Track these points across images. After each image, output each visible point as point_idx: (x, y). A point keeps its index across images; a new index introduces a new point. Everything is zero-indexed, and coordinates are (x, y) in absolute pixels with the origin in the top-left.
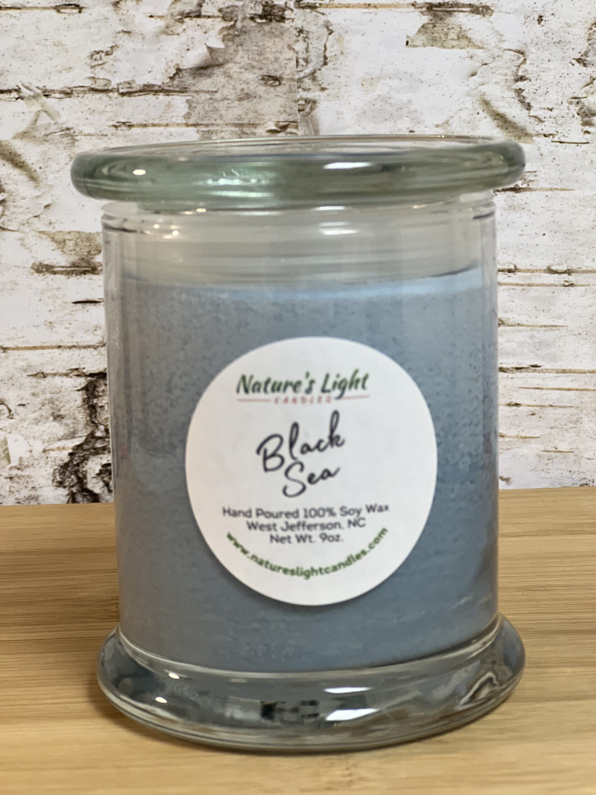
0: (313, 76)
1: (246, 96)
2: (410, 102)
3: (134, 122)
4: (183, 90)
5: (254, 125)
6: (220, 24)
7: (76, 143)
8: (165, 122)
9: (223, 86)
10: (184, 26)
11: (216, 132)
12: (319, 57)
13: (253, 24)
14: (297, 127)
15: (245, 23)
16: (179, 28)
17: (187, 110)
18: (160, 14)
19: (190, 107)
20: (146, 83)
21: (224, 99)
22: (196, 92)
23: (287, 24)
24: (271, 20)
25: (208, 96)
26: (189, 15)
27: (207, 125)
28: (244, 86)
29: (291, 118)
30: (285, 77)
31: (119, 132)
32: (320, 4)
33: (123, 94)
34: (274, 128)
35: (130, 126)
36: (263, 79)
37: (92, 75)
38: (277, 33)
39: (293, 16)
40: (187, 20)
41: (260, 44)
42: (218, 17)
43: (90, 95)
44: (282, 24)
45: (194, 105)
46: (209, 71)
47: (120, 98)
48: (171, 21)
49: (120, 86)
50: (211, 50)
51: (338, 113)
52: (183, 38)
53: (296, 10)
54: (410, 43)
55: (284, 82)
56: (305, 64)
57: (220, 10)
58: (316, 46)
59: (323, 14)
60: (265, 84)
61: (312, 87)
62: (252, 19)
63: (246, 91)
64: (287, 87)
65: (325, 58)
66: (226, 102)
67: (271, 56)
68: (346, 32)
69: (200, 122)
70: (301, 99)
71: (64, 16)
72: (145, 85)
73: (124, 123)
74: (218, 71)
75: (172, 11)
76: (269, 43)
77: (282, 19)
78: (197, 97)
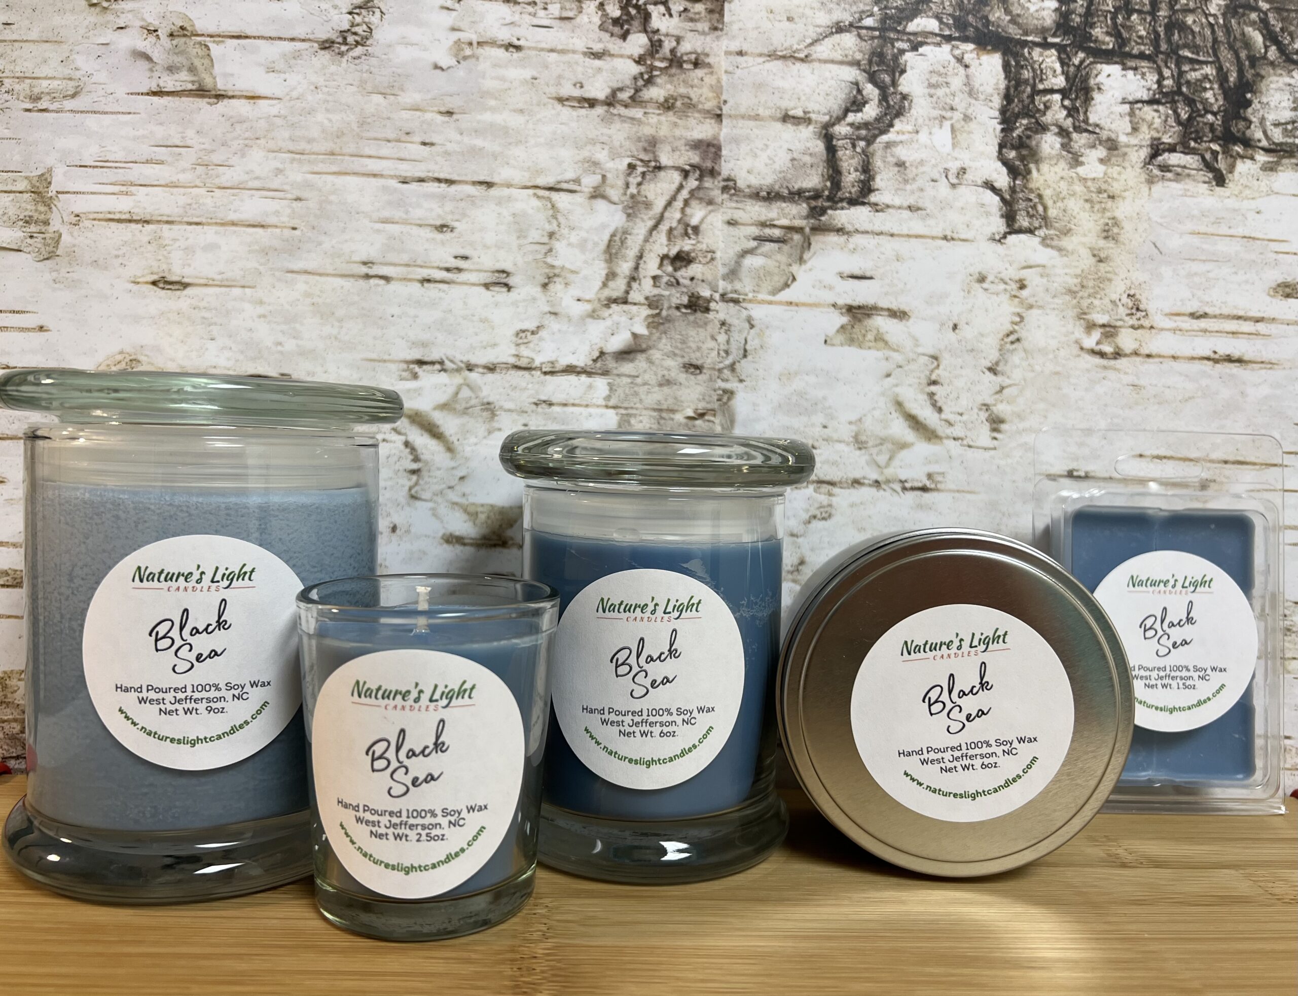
0: (732, 367)
1: (667, 382)
2: (825, 398)
3: (554, 401)
4: (605, 373)
5: (673, 411)
6: (645, 312)
7: (496, 418)
8: (585, 403)
9: (645, 371)
10: (611, 311)
11: (635, 415)
12: (739, 349)
13: (678, 314)
14: (714, 415)
15: (670, 312)
16: (606, 313)
17: (607, 392)
18: (587, 297)
19: (611, 389)
20: (569, 363)
21: (645, 384)
22: (618, 375)
23: (711, 315)
24: (695, 311)
25: (629, 380)
26: (615, 301)
27: (626, 408)
28: (666, 373)
29: (709, 406)
30: (706, 366)
31: (540, 409)
32: (744, 299)
33: (545, 373)
34: (691, 414)
35: (551, 404)
36: (684, 367)
37: (516, 353)
38: (701, 323)
39: (717, 308)
40: (613, 306)
41: (684, 333)
42: (644, 304)
43: (513, 372)
44: (707, 315)
45: (614, 388)
46: (631, 356)
47: (542, 377)
48: (597, 305)
49: (544, 366)
50: (635, 336)
51: (754, 404)
52: (609, 322)
53: (720, 304)
54: (828, 342)
55: (705, 371)
56: (724, 355)
57: (647, 298)
58: (737, 338)
59: (746, 309)
60: (687, 372)
61: (731, 378)
62: (678, 308)
63: (667, 377)
64: (707, 376)
65: (745, 351)
66: (646, 387)
67: (693, 346)
68: (767, 327)
69: (619, 405)
70: (719, 389)
71: (493, 293)
72: (568, 366)
73: (544, 401)
74: (641, 357)
75: (599, 296)
76: (692, 332)
77: (707, 310)
78: (618, 380)
